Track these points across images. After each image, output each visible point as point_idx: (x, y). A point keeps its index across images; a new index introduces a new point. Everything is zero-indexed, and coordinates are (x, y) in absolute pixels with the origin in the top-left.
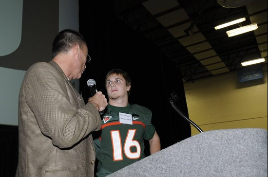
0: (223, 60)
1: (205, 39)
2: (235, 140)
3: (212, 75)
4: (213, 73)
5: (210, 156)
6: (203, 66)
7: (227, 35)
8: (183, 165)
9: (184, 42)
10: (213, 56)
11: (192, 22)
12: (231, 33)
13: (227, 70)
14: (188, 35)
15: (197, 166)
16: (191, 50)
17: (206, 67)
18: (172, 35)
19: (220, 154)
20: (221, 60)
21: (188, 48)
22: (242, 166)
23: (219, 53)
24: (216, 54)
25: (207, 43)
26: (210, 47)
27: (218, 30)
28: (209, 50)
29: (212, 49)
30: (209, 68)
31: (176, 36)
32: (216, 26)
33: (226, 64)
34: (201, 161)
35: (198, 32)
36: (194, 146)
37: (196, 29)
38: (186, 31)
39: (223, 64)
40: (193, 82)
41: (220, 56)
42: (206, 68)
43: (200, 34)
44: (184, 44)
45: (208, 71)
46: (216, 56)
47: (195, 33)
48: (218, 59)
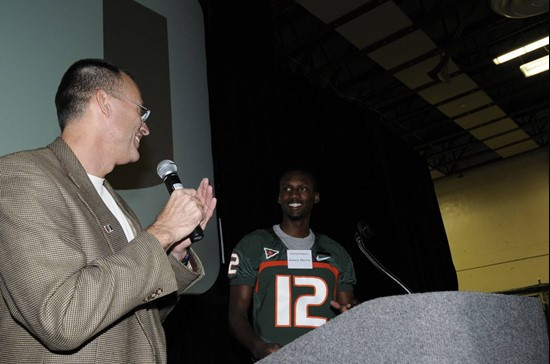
0: (521, 126)
1: (474, 85)
2: (412, 313)
3: (500, 159)
4: (503, 153)
5: (377, 340)
6: (477, 140)
7: (522, 74)
8: (339, 356)
9: (432, 97)
10: (498, 120)
11: (444, 54)
12: (532, 69)
13: (532, 144)
14: (437, 81)
15: (360, 357)
16: (448, 110)
17: (485, 142)
18: (402, 84)
19: (392, 336)
20: (516, 126)
21: (441, 108)
22: (425, 354)
23: (511, 110)
24: (504, 114)
25: (481, 93)
26: (488, 100)
27: (500, 64)
28: (486, 107)
29: (492, 105)
30: (491, 144)
31: (412, 85)
32: (496, 57)
33: (528, 133)
34: (366, 349)
35: (459, 73)
36: (355, 325)
37: (452, 67)
38: (433, 74)
39: (521, 134)
40: (461, 176)
41: (514, 118)
42: (485, 146)
43: (464, 77)
44: (433, 101)
45: (490, 150)
46: (505, 117)
47: (452, 75)
48: (510, 124)
